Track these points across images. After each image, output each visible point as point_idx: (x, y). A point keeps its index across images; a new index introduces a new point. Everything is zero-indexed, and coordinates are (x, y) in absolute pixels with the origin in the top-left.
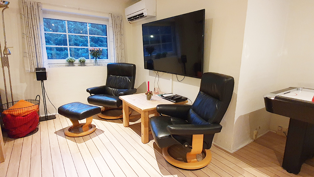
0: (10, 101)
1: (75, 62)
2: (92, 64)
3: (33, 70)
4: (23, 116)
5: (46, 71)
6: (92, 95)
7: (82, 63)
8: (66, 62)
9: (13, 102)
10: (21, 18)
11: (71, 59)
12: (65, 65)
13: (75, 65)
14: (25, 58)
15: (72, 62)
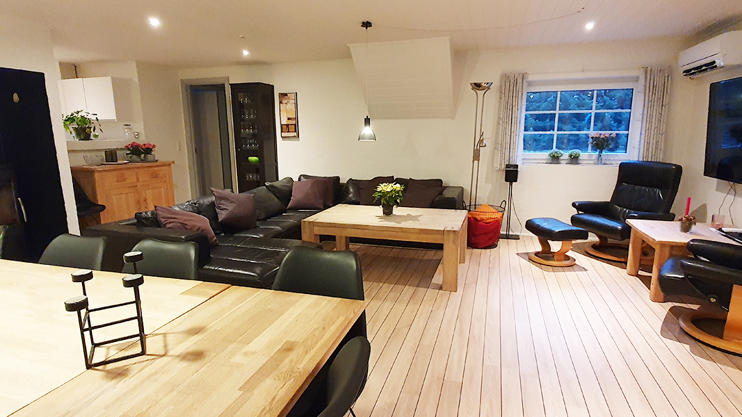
0: (473, 203)
1: (561, 158)
2: (592, 162)
3: (503, 166)
4: (486, 223)
5: (519, 169)
6: (580, 212)
7: (574, 160)
8: (548, 157)
9: (475, 205)
10: (500, 98)
11: (556, 152)
12: (545, 162)
13: (561, 162)
14: (496, 151)
15: (558, 157)
